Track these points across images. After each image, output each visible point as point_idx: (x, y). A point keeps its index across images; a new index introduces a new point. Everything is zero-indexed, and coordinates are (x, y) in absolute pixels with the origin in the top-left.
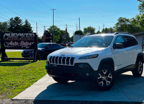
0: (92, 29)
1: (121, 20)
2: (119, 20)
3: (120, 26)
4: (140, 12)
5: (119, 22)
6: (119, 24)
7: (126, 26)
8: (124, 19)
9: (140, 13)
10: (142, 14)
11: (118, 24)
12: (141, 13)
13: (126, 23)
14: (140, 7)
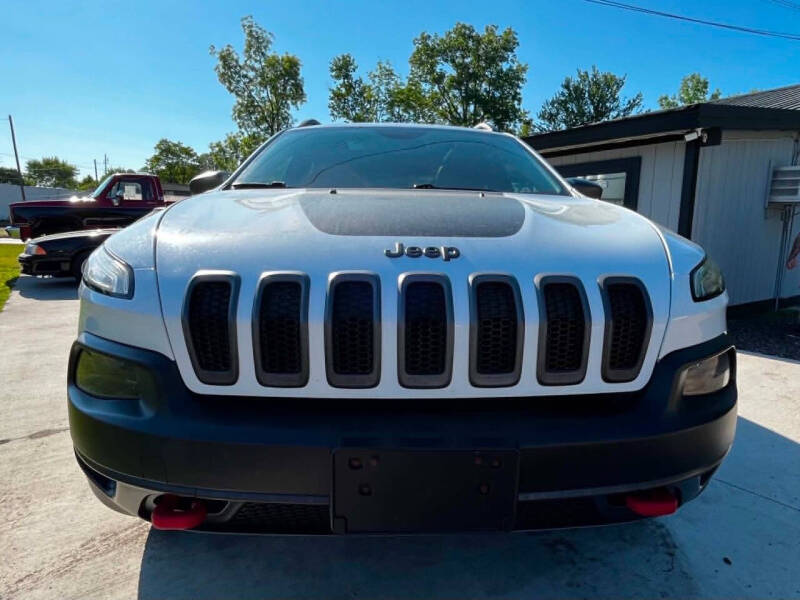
0: (61, 168)
1: (166, 149)
2: (158, 147)
3: (163, 167)
4: (240, 127)
5: (161, 154)
6: (160, 159)
7: (184, 169)
8: (175, 145)
9: (238, 130)
10: (246, 135)
11: (156, 159)
12: (243, 130)
13: (185, 160)
14: (240, 112)
